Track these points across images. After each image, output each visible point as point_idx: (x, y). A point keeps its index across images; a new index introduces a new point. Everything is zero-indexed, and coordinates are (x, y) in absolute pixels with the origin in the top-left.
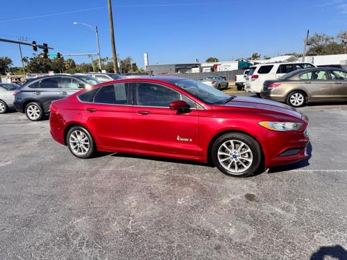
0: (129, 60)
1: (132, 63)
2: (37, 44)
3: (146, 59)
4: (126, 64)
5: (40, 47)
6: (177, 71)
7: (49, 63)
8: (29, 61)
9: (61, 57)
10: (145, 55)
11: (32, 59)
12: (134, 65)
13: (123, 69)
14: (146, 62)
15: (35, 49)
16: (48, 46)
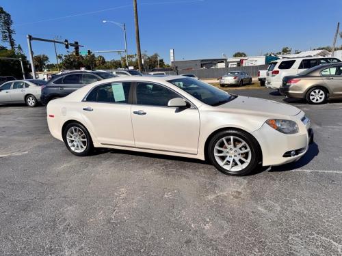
0: (156, 56)
1: (159, 59)
2: (69, 42)
3: (172, 55)
4: (153, 60)
5: (72, 45)
6: (202, 66)
7: (81, 60)
8: (64, 58)
9: (92, 54)
10: (172, 51)
11: (65, 56)
12: (161, 61)
13: (150, 66)
14: (172, 58)
15: (67, 47)
16: (79, 44)
